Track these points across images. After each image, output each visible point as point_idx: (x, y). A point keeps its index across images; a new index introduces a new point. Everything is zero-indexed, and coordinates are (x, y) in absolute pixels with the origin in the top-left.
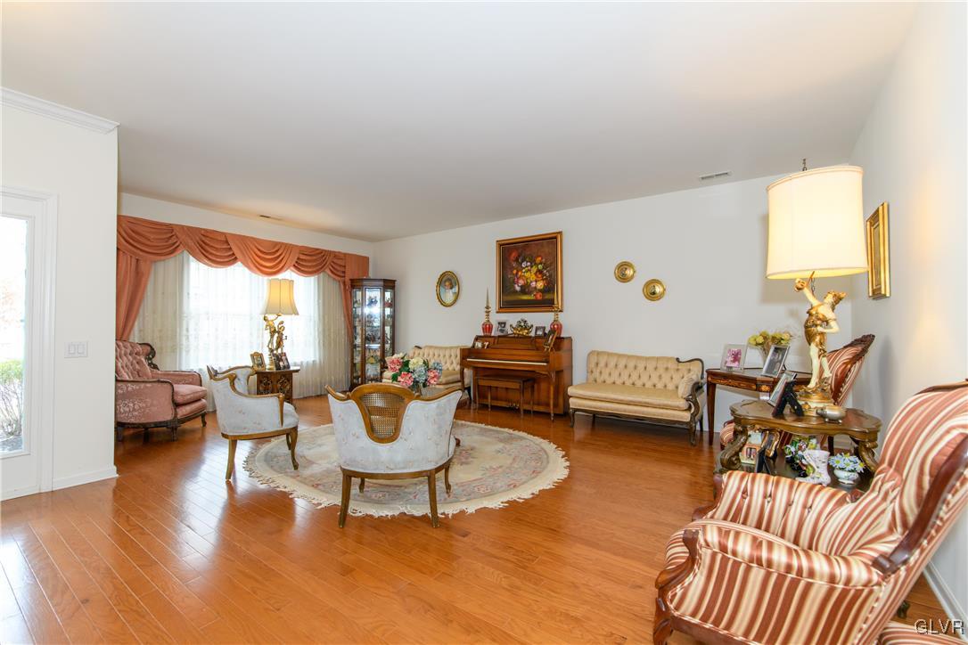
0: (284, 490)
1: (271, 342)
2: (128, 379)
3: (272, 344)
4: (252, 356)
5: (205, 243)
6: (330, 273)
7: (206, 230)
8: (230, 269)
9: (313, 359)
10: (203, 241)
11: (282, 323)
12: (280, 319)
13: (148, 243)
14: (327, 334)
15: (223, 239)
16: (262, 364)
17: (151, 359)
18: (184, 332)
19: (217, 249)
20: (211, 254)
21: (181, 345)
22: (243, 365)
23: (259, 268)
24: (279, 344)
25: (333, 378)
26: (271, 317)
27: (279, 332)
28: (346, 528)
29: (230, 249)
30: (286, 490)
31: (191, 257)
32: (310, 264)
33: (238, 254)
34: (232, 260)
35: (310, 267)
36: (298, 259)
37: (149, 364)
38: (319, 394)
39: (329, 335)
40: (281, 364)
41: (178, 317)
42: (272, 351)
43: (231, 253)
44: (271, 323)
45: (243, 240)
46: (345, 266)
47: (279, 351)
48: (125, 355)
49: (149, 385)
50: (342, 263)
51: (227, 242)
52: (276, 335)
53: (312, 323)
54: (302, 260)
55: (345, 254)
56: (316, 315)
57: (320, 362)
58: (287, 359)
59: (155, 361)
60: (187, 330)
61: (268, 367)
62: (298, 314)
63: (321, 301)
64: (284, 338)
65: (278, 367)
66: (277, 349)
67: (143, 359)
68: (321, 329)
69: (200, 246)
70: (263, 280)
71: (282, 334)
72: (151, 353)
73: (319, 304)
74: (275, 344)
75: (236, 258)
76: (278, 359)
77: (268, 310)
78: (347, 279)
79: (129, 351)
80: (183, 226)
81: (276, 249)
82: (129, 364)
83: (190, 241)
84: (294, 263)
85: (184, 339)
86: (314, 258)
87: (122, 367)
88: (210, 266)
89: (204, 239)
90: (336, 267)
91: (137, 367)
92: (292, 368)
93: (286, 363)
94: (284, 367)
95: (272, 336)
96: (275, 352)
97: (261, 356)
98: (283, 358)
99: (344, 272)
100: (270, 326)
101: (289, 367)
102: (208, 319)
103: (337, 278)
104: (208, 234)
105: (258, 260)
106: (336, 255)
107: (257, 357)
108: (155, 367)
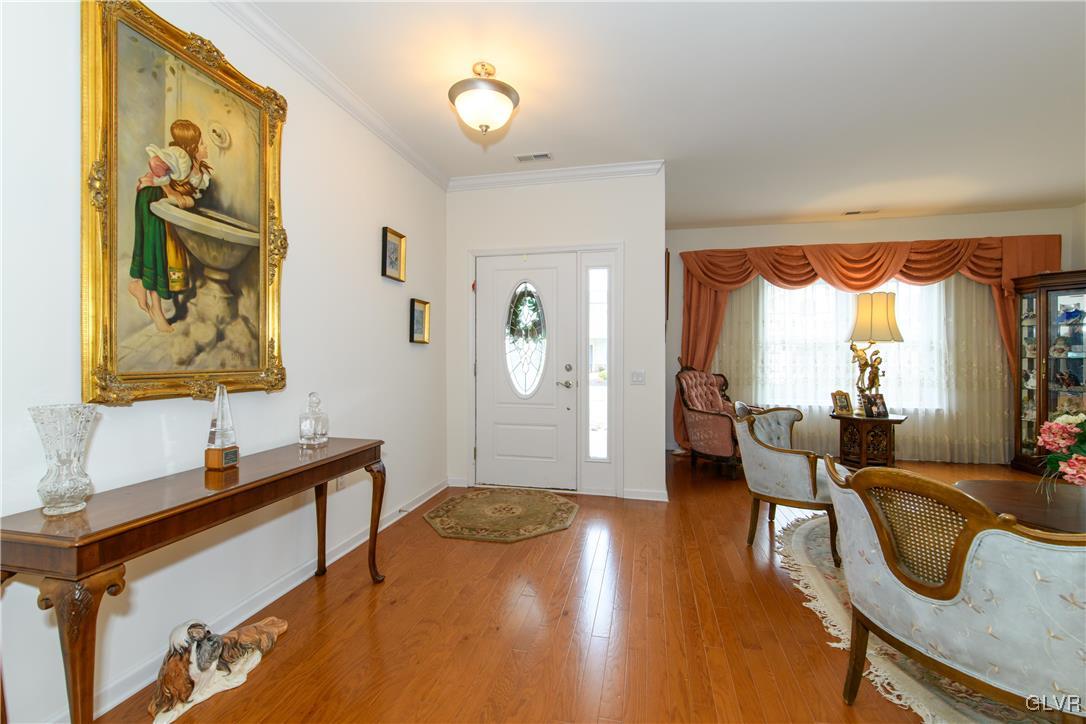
0: (803, 590)
1: (861, 379)
2: (700, 408)
3: (863, 382)
4: (834, 396)
5: (780, 263)
6: (969, 275)
7: (780, 248)
8: (809, 288)
9: (937, 407)
10: (776, 261)
11: (876, 353)
12: (874, 348)
13: (724, 273)
14: (964, 370)
15: (800, 253)
16: (847, 406)
17: (724, 391)
18: (760, 364)
19: (793, 268)
20: (787, 274)
21: (757, 378)
22: (784, 406)
23: (847, 282)
24: (874, 381)
25: (977, 441)
26: (860, 346)
27: (872, 366)
28: (855, 709)
29: (809, 264)
30: (806, 592)
31: (766, 282)
32: (929, 266)
33: (818, 268)
34: (809, 277)
35: (930, 270)
36: (908, 260)
37: (723, 396)
38: (948, 460)
39: (969, 372)
40: (874, 409)
41: (753, 347)
42: (862, 391)
43: (809, 269)
44: (860, 353)
45: (825, 251)
46: (1001, 260)
47: (874, 391)
48: (701, 385)
49: (710, 417)
50: (995, 254)
51: (805, 257)
52: (869, 369)
53: (935, 353)
54: (915, 262)
55: (1001, 240)
56: (943, 341)
57: (950, 411)
58: (884, 404)
59: (727, 393)
60: (763, 362)
61: (856, 411)
62: (902, 341)
63: (952, 320)
64: (880, 373)
65: (869, 413)
66: (870, 388)
67: (717, 391)
68: (952, 363)
69: (774, 267)
70: (848, 297)
71: (877, 369)
72: (724, 385)
73: (947, 324)
74: (867, 382)
75: (816, 274)
76: (871, 402)
77: (855, 336)
78: (1006, 280)
79: (703, 381)
80: (755, 249)
81: (871, 253)
82: (703, 394)
83: (763, 263)
84: (900, 267)
85: (759, 371)
86: (937, 255)
87: (696, 397)
88: (785, 288)
89: (777, 257)
90: (980, 263)
91: (711, 397)
92: (891, 417)
93: (881, 409)
94: (879, 414)
95: (863, 371)
96: (867, 392)
97: (846, 396)
98: (878, 401)
99: (999, 269)
100: (859, 356)
101: (886, 414)
102: (784, 348)
103: (984, 280)
104: (784, 252)
105: (845, 271)
106: (981, 244)
107: (841, 399)
108: (728, 399)
